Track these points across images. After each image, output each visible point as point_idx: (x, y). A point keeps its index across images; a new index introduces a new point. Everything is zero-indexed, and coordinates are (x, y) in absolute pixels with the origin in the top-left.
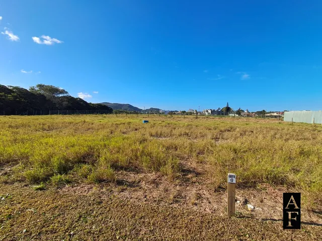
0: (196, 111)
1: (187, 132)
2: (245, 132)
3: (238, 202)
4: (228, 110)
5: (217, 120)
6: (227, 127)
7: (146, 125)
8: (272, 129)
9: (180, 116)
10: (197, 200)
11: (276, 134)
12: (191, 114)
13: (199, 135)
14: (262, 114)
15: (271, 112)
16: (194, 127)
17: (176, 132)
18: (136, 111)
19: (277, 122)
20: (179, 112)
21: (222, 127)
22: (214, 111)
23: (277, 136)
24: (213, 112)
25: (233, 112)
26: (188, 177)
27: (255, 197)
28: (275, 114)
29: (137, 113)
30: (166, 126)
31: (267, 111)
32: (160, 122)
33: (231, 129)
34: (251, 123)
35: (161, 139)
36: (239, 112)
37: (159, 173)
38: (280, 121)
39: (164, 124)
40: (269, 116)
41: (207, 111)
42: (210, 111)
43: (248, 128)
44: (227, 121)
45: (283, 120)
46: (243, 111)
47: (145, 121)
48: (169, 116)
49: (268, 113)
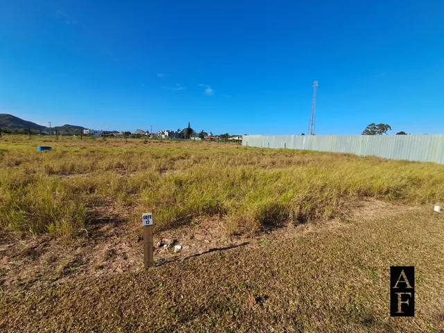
0: (148, 132)
1: (122, 162)
2: (200, 159)
3: (165, 246)
4: (190, 131)
5: (174, 145)
6: (182, 154)
7: (44, 155)
8: (227, 154)
9: (119, 140)
10: (107, 260)
11: (229, 160)
12: (138, 136)
13: (140, 166)
14: (225, 138)
15: (233, 136)
16: (136, 154)
17: (103, 164)
18: (30, 129)
19: (236, 146)
20: (121, 133)
21: (175, 153)
22: (172, 132)
23: (230, 162)
24: (171, 134)
25: (195, 135)
26: (101, 230)
27: (186, 234)
28: (237, 138)
29: (31, 133)
30: (87, 155)
31: (230, 134)
32: (78, 149)
33: (186, 155)
34: (211, 148)
35: (71, 177)
36: (202, 135)
37: (44, 236)
38: (239, 146)
39: (84, 151)
40: (231, 140)
41: (163, 133)
42: (167, 134)
43: (205, 154)
44: (185, 146)
45: (241, 145)
46: (207, 134)
47: (43, 148)
48: (101, 139)
49: (231, 137)
